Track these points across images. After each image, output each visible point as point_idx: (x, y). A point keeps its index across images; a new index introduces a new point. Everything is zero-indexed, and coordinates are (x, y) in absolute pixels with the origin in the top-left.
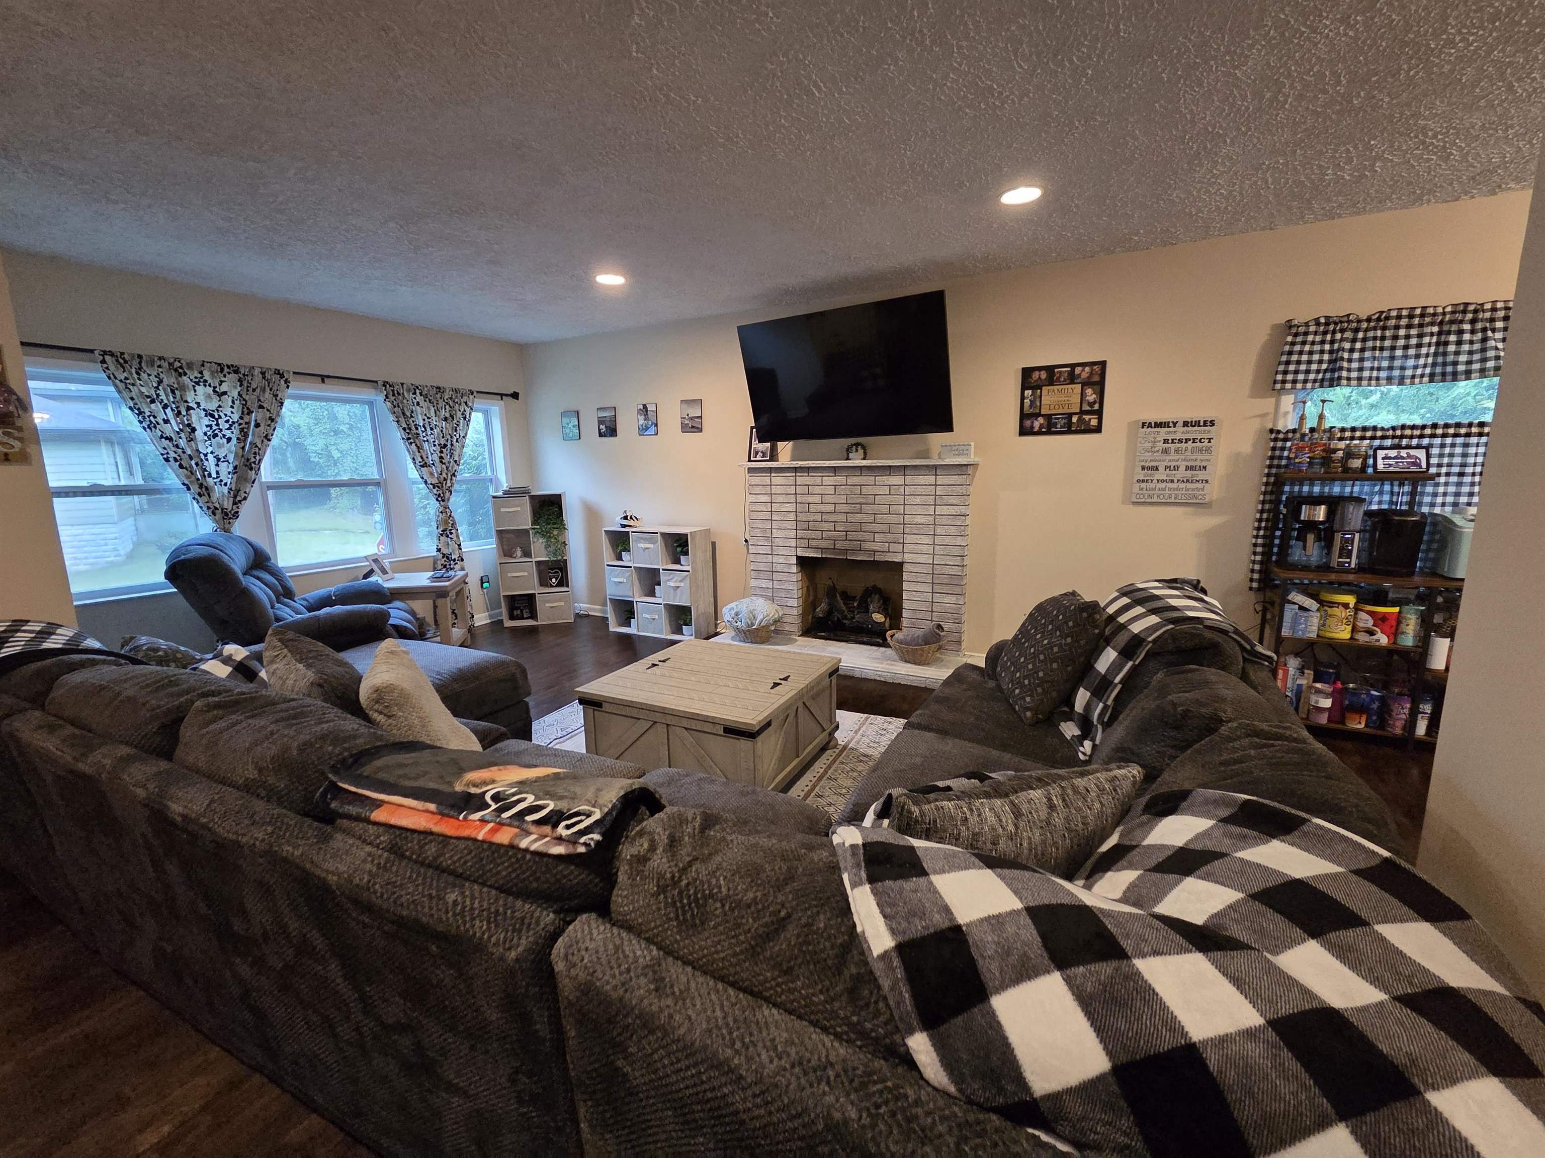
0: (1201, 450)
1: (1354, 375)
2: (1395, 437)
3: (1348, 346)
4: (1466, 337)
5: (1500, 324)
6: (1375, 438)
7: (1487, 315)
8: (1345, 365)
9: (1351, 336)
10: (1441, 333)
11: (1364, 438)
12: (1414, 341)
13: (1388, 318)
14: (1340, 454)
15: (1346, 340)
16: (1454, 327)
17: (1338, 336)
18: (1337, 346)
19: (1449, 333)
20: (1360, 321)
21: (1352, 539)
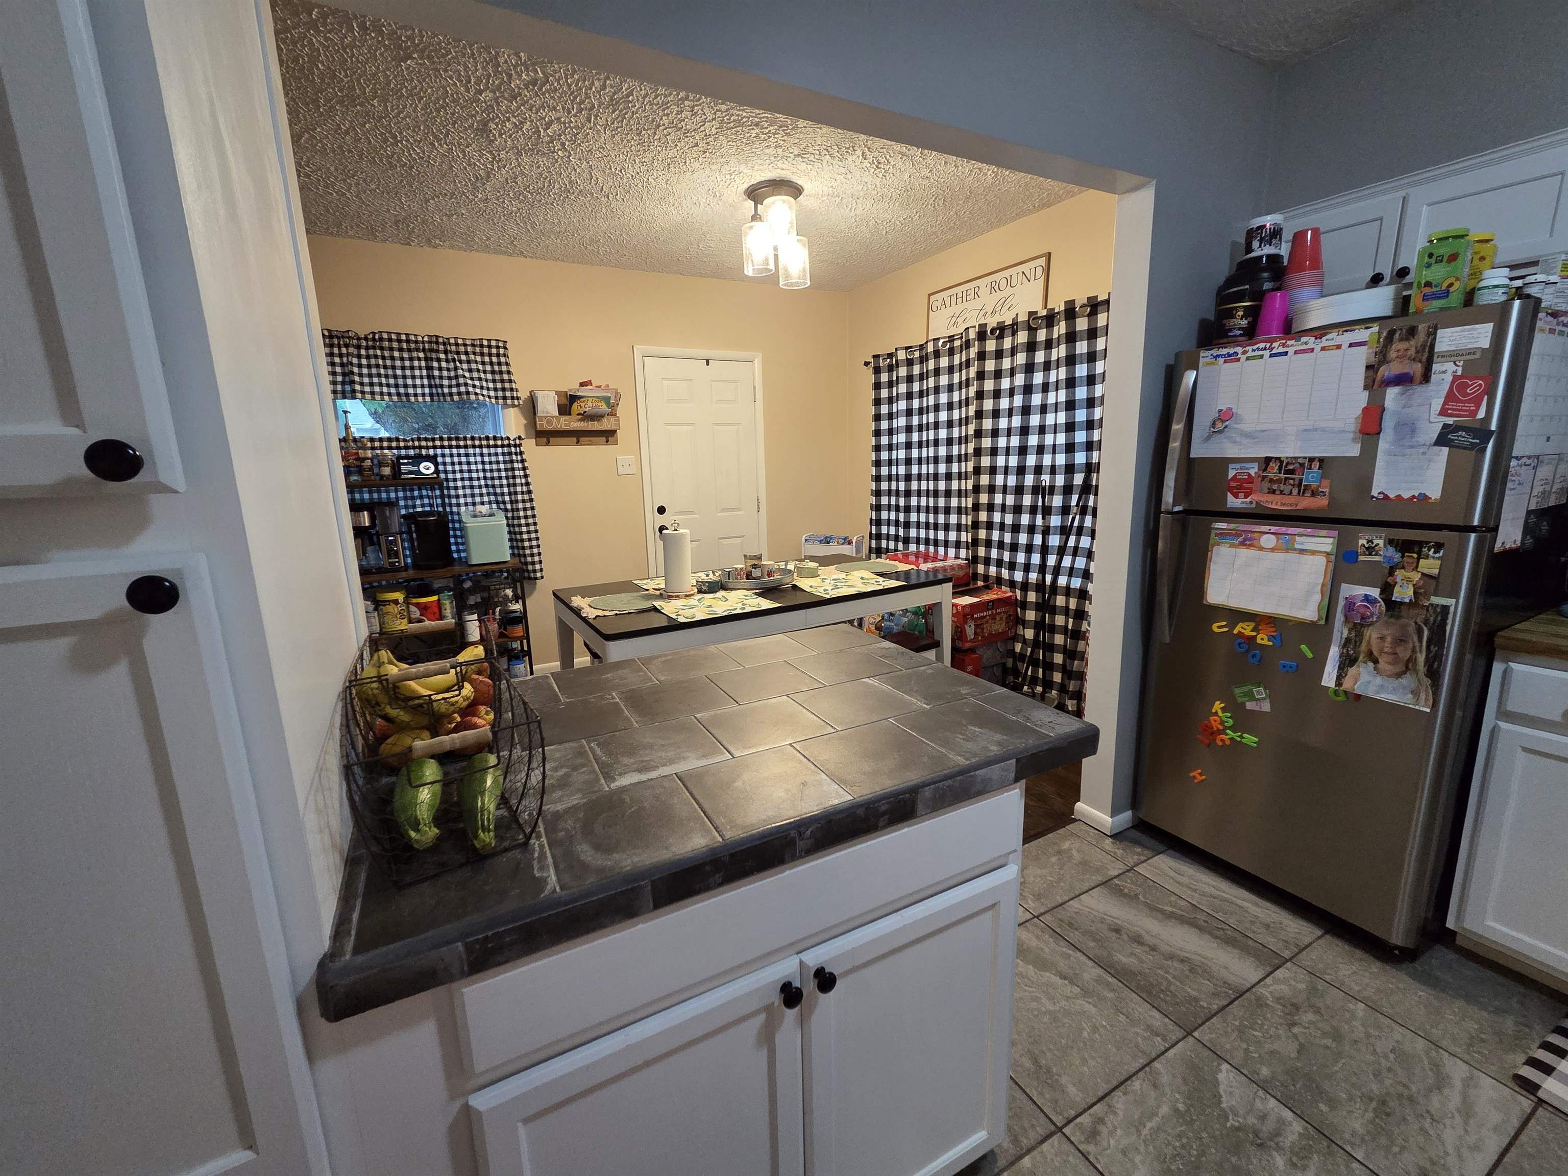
1: (367, 389)
2: (414, 448)
3: (355, 361)
4: (444, 364)
5: (463, 357)
6: (398, 448)
7: (454, 348)
8: (357, 379)
9: (356, 352)
10: (426, 359)
11: (390, 448)
12: (407, 363)
13: (381, 339)
14: (368, 463)
15: (352, 355)
16: (434, 355)
17: (344, 350)
18: (345, 360)
19: (432, 359)
20: (359, 339)
21: (395, 541)
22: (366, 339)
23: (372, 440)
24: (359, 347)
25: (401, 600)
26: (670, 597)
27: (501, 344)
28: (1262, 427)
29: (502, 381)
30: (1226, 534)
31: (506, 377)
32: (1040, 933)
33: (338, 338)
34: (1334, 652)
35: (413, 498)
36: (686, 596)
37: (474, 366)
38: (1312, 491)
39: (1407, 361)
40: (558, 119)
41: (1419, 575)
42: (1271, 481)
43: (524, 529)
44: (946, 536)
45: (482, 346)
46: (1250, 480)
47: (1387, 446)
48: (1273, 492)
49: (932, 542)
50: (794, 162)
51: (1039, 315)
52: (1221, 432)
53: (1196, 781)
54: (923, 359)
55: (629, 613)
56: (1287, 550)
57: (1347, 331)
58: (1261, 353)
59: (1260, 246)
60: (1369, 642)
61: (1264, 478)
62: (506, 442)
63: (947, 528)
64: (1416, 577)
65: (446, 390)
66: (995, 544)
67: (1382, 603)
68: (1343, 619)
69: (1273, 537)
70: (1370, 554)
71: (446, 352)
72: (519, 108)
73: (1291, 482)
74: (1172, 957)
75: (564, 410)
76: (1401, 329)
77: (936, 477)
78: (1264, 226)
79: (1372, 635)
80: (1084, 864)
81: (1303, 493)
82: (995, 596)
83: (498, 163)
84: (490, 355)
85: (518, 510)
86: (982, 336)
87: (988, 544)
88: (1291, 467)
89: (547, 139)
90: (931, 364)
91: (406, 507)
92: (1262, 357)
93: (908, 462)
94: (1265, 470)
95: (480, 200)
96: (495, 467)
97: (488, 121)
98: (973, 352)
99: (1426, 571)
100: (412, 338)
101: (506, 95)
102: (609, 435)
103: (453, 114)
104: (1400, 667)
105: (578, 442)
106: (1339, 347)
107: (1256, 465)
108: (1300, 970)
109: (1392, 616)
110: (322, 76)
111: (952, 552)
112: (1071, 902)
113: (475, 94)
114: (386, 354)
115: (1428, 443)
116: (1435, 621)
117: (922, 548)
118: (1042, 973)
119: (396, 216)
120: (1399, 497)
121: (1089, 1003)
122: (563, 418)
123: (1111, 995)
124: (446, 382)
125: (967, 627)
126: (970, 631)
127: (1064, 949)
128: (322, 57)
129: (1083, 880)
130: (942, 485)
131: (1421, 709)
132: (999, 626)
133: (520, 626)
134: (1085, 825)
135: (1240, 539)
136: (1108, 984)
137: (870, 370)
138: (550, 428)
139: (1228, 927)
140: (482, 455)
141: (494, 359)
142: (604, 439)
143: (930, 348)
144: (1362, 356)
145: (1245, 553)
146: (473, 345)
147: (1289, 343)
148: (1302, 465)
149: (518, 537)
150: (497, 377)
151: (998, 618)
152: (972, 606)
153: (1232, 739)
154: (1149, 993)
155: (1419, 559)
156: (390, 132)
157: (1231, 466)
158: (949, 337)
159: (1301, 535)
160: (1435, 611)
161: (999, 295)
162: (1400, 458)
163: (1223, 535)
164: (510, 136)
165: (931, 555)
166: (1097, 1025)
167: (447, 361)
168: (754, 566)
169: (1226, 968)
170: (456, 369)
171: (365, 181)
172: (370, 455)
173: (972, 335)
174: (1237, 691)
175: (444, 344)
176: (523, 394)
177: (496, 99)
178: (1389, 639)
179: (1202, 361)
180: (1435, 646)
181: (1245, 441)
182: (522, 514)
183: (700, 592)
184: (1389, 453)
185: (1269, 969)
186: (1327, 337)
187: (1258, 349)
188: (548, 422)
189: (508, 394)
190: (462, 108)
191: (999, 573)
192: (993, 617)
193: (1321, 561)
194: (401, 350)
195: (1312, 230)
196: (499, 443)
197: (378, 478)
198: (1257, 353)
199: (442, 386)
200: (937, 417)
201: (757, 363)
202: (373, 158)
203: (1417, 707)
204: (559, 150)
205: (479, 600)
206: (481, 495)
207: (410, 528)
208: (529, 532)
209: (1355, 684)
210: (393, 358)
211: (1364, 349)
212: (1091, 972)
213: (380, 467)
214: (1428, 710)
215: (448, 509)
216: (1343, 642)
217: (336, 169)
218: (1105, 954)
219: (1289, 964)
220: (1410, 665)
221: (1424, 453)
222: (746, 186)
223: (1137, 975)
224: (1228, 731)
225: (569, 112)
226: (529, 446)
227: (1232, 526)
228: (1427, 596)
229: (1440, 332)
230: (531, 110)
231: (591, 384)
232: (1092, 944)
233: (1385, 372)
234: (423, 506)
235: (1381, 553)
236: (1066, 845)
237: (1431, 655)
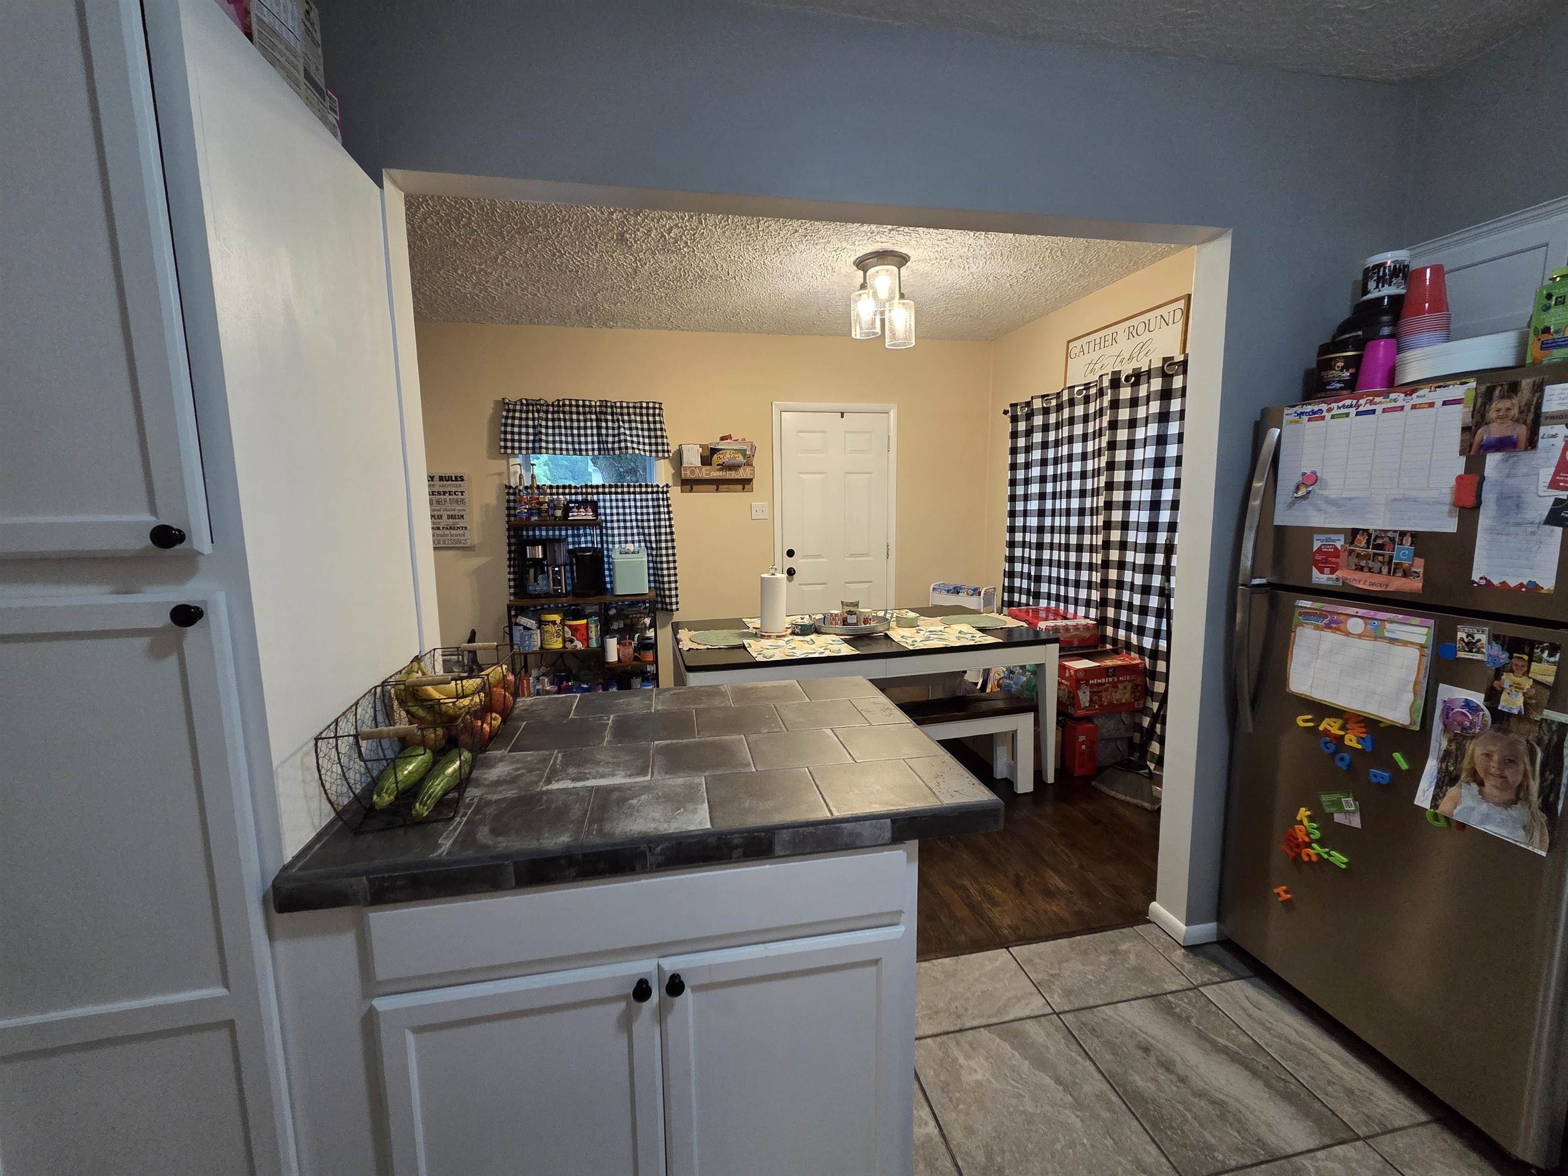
0: (457, 502)
1: (551, 446)
2: (582, 494)
3: (544, 423)
4: (610, 424)
5: (626, 418)
6: (570, 494)
7: (619, 410)
8: (544, 437)
9: (544, 416)
10: (597, 420)
11: (564, 494)
12: (582, 424)
13: (564, 405)
14: (545, 506)
15: (542, 419)
16: (603, 417)
17: (536, 415)
18: (536, 422)
19: (601, 420)
20: (548, 405)
21: (560, 571)
22: (553, 405)
23: (551, 487)
24: (547, 412)
25: (558, 622)
26: (762, 637)
27: (657, 406)
28: (1345, 495)
29: (656, 437)
30: (1313, 614)
31: (659, 433)
32: (1052, 1031)
33: (533, 405)
34: (1431, 766)
35: (579, 536)
36: (778, 636)
37: (633, 425)
38: (1404, 571)
39: (1510, 423)
40: (676, 225)
41: (1531, 682)
42: (1358, 556)
43: (665, 566)
44: (1077, 593)
45: (641, 408)
46: (1336, 553)
47: (1489, 522)
48: (1361, 569)
49: (1062, 599)
50: (891, 235)
51: (1176, 360)
52: (1304, 497)
53: (1280, 899)
54: (1059, 408)
55: (719, 648)
56: (1376, 638)
57: (1440, 387)
58: (1346, 411)
59: (1377, 287)
60: (1472, 757)
61: (1351, 552)
62: (655, 489)
63: (1077, 584)
64: (1527, 684)
65: (610, 446)
66: (1125, 606)
67: (1487, 712)
68: (1441, 726)
69: (1360, 621)
70: (1471, 651)
71: (612, 414)
72: (643, 221)
73: (1380, 558)
74: (1201, 1095)
75: (706, 461)
76: (1502, 385)
77: (1068, 530)
78: (1383, 265)
79: (1475, 750)
80: (1139, 972)
81: (1394, 572)
82: (1120, 663)
83: (639, 261)
84: (648, 415)
85: (661, 548)
86: (1115, 383)
87: (1118, 604)
88: (1380, 541)
89: (672, 240)
90: (1066, 413)
91: (574, 543)
92: (1347, 415)
93: (1041, 513)
94: (1352, 543)
95: (635, 290)
96: (645, 510)
97: (624, 233)
98: (1107, 399)
99: (1539, 678)
100: (587, 403)
101: (632, 213)
102: (745, 483)
103: (597, 231)
104: (1510, 795)
105: (717, 489)
106: (1431, 405)
107: (1342, 537)
108: (1373, 1154)
109: (1499, 730)
110: (501, 216)
111: (1081, 611)
112: (1103, 1008)
113: (608, 215)
114: (567, 417)
115: (1537, 521)
116: (1550, 740)
117: (1053, 604)
118: (1037, 1072)
119: (576, 306)
120: (1504, 583)
121: (1078, 1116)
122: (705, 468)
123: (1106, 1115)
124: (610, 439)
125: (1080, 693)
126: (1084, 697)
127: (1073, 1054)
128: (498, 204)
129: (1129, 987)
130: (1073, 539)
131: (1536, 851)
132: (1122, 695)
133: (651, 651)
134: (1158, 930)
135: (1326, 621)
136: (1109, 1102)
137: (1007, 419)
138: (693, 477)
139: (1293, 1081)
140: (635, 500)
141: (651, 419)
142: (741, 487)
143: (1065, 397)
144: (1458, 416)
145: (1330, 637)
146: (635, 407)
147: (1377, 399)
148: (1392, 540)
149: (660, 572)
150: (652, 434)
151: (1120, 686)
152: (1086, 670)
153: (1318, 855)
154: (1155, 1125)
155: (1530, 661)
156: (556, 249)
157: (1316, 537)
158: (1085, 385)
159: (1392, 622)
160: (1550, 729)
161: (1138, 340)
162: (1505, 538)
163: (1308, 614)
164: (643, 241)
165: (1062, 612)
166: (1077, 1141)
167: (613, 421)
168: (850, 613)
169: (1269, 1126)
170: (619, 427)
171: (547, 284)
172: (547, 500)
173: (1106, 383)
174: (1325, 798)
175: (612, 407)
176: (673, 448)
177: (625, 217)
178: (1496, 757)
179: (1286, 418)
180: (1551, 773)
181: (1332, 509)
182: (664, 552)
183: (793, 633)
184: (1491, 530)
185: (1327, 1141)
186: (1417, 394)
187: (1344, 406)
188: (691, 472)
189: (660, 448)
190: (602, 226)
191: (1128, 637)
192: (1114, 685)
193: (1415, 653)
194: (578, 413)
195: (1432, 268)
196: (650, 490)
197: (552, 518)
198: (1343, 411)
199: (607, 442)
200: (1070, 467)
201: (893, 414)
202: (549, 267)
203: (1530, 848)
204: (683, 247)
205: (622, 626)
206: (633, 535)
207: (571, 561)
208: (668, 569)
209: (1455, 807)
210: (572, 420)
211: (1458, 408)
212: (1095, 1085)
213: (555, 509)
214: (1544, 854)
215: (605, 546)
216: (1442, 753)
217: (526, 278)
218: (1120, 1071)
219: (1359, 1144)
220: (1522, 795)
221: (1533, 533)
222: (853, 259)
223: (1147, 1103)
224: (1314, 845)
225: (683, 219)
226: (675, 493)
227: (1317, 605)
228: (1539, 708)
229: (1548, 389)
230: (653, 221)
231: (731, 438)
232: (1109, 1057)
233: (1484, 435)
234: (586, 542)
235: (1484, 650)
236: (1124, 947)
237: (1546, 784)
